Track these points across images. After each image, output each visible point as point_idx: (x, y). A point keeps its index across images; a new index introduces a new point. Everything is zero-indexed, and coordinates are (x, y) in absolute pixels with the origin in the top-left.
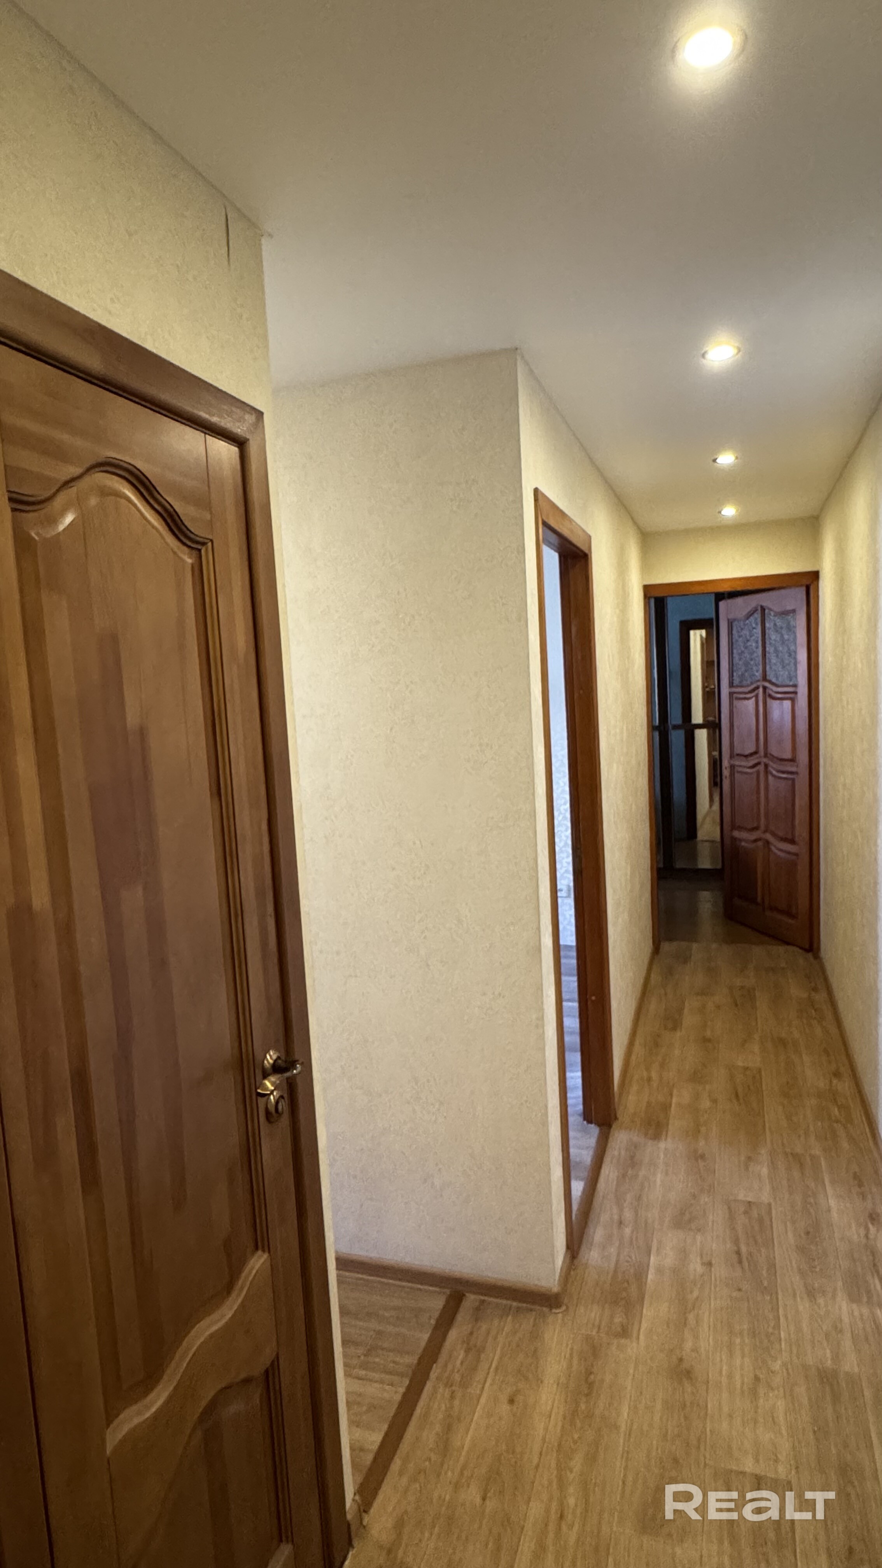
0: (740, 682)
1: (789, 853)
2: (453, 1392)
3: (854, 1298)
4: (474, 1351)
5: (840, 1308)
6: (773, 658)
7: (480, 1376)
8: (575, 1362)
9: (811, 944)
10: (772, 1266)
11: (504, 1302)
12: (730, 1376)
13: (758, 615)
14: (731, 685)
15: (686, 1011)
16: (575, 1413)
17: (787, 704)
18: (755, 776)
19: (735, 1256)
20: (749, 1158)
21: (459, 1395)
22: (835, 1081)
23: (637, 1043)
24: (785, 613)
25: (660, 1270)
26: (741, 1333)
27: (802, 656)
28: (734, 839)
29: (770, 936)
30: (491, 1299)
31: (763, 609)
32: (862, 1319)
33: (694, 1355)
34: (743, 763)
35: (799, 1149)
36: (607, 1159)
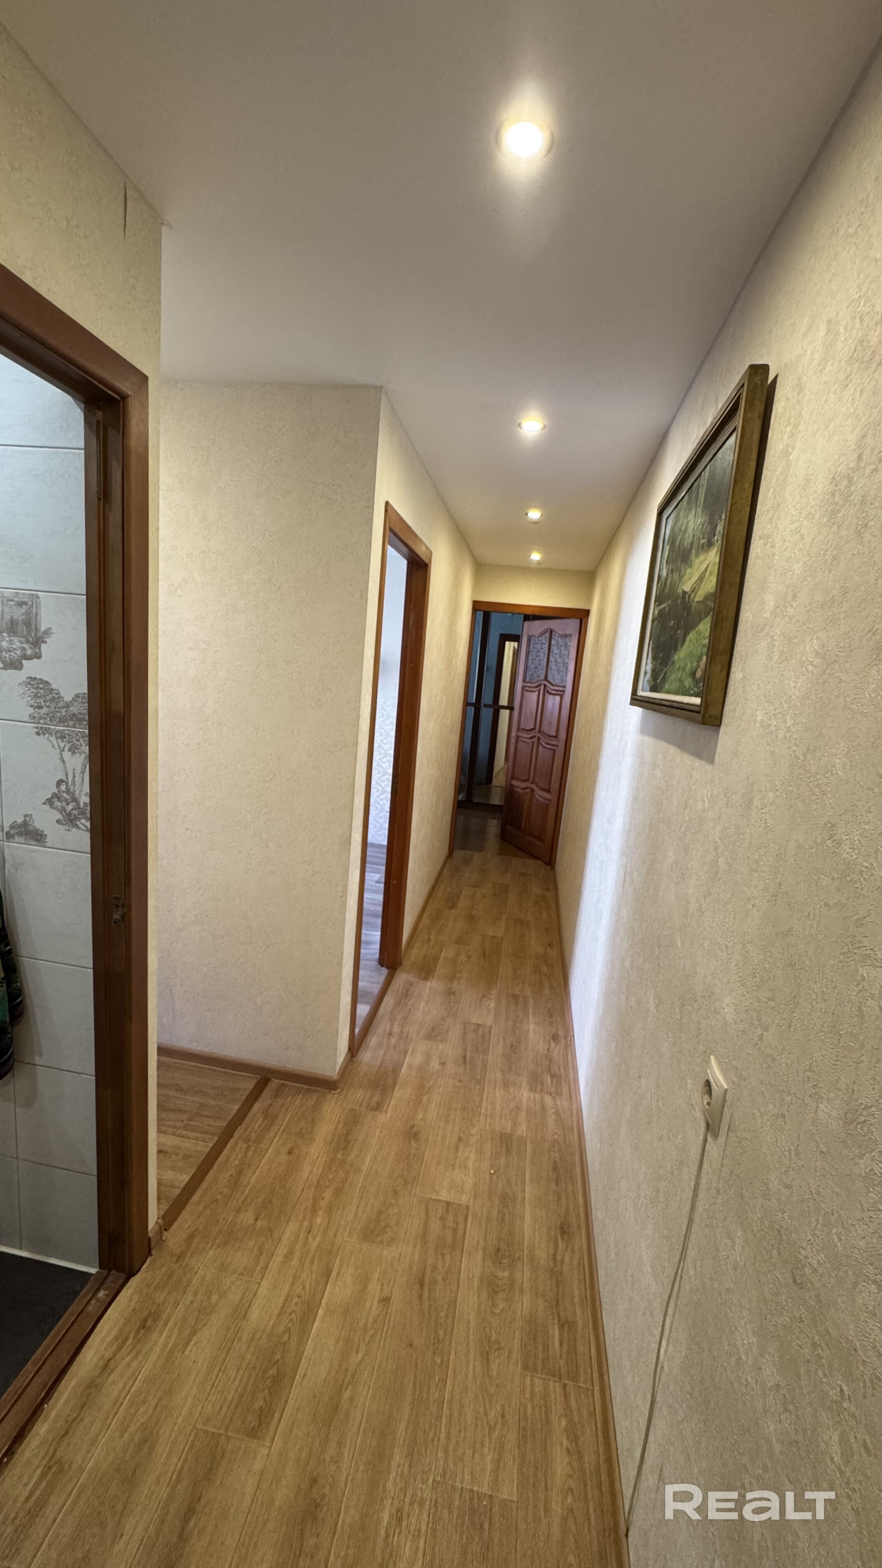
0: (531, 679)
1: (545, 798)
2: (249, 1146)
3: (532, 1089)
4: (270, 1118)
5: (522, 1095)
6: (552, 665)
7: (270, 1135)
8: (340, 1126)
9: (550, 860)
10: (485, 1067)
11: (298, 1085)
12: (444, 1137)
13: (547, 635)
14: (524, 681)
15: (462, 896)
16: (332, 1160)
17: (558, 698)
18: (531, 744)
19: (462, 1059)
20: (484, 996)
21: (253, 1148)
22: (548, 948)
23: (425, 915)
24: (565, 636)
25: (410, 1067)
26: (456, 1110)
27: (572, 667)
28: (512, 786)
29: (524, 851)
30: (288, 1083)
31: (551, 631)
32: (535, 1102)
33: (423, 1123)
34: (525, 735)
35: (517, 992)
36: (389, 992)
